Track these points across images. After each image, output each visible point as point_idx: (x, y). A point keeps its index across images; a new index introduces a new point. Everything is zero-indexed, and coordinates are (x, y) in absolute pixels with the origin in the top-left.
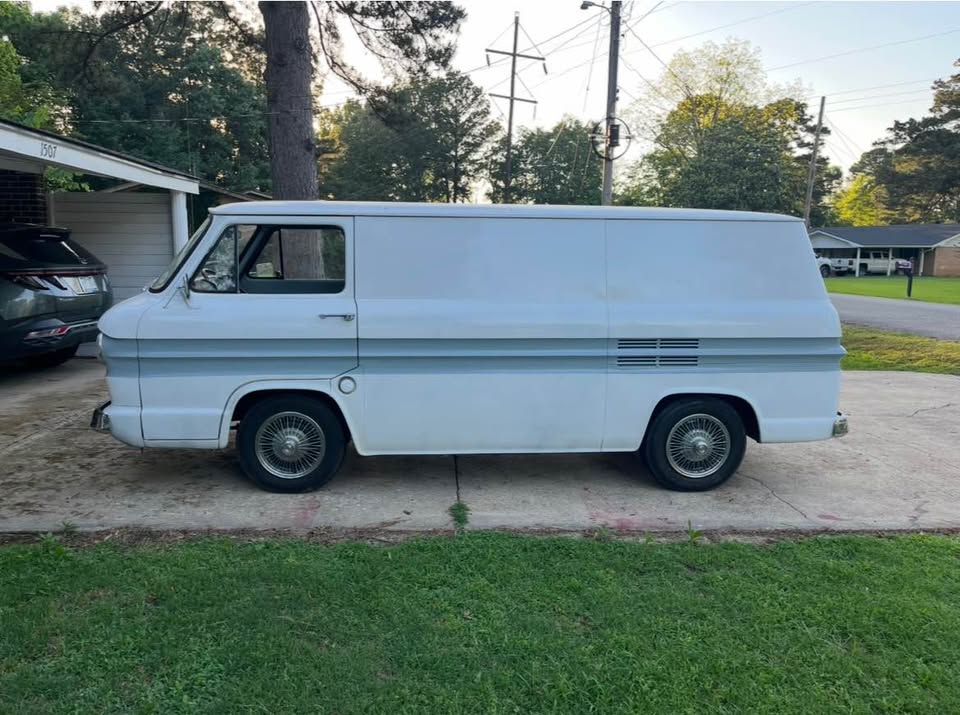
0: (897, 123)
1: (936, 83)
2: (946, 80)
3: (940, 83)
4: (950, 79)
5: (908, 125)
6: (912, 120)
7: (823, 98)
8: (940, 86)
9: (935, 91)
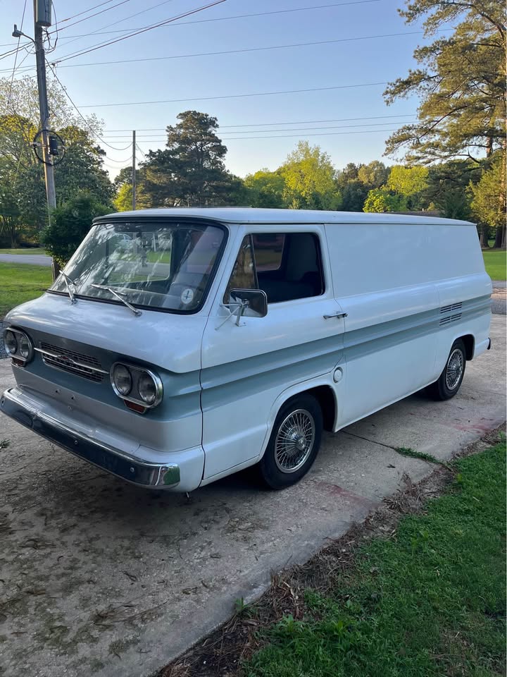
0: (151, 151)
1: (168, 127)
2: (174, 126)
3: (170, 128)
4: (176, 126)
5: (157, 154)
6: (159, 150)
7: (134, 132)
8: (171, 130)
9: (168, 133)
